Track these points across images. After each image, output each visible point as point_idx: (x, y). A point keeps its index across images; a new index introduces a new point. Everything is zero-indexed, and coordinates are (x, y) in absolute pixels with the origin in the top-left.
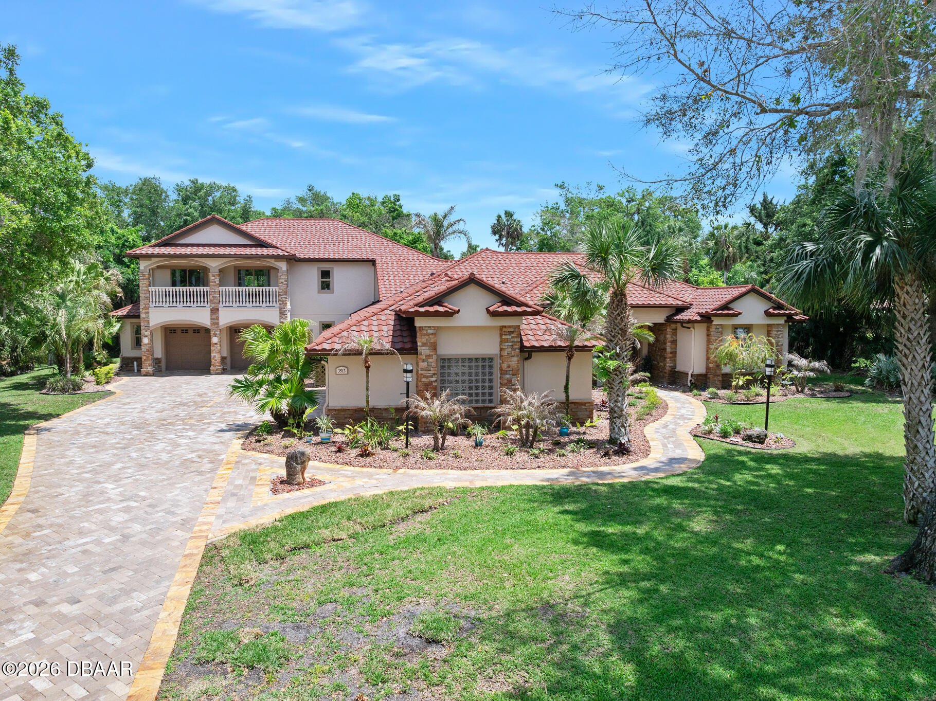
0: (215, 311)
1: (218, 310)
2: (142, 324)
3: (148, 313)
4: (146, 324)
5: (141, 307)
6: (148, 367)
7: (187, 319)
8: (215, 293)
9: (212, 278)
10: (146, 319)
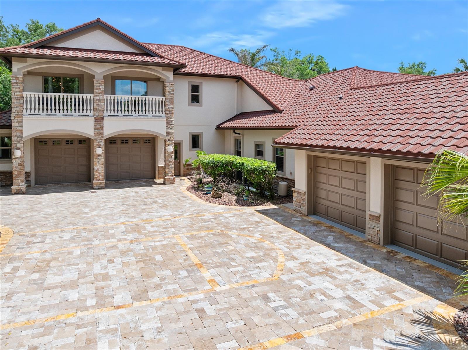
0: (99, 120)
1: (103, 119)
2: (14, 134)
3: (21, 122)
4: (19, 134)
5: (13, 114)
6: (19, 183)
7: (68, 129)
8: (99, 101)
9: (96, 85)
10: (19, 129)
